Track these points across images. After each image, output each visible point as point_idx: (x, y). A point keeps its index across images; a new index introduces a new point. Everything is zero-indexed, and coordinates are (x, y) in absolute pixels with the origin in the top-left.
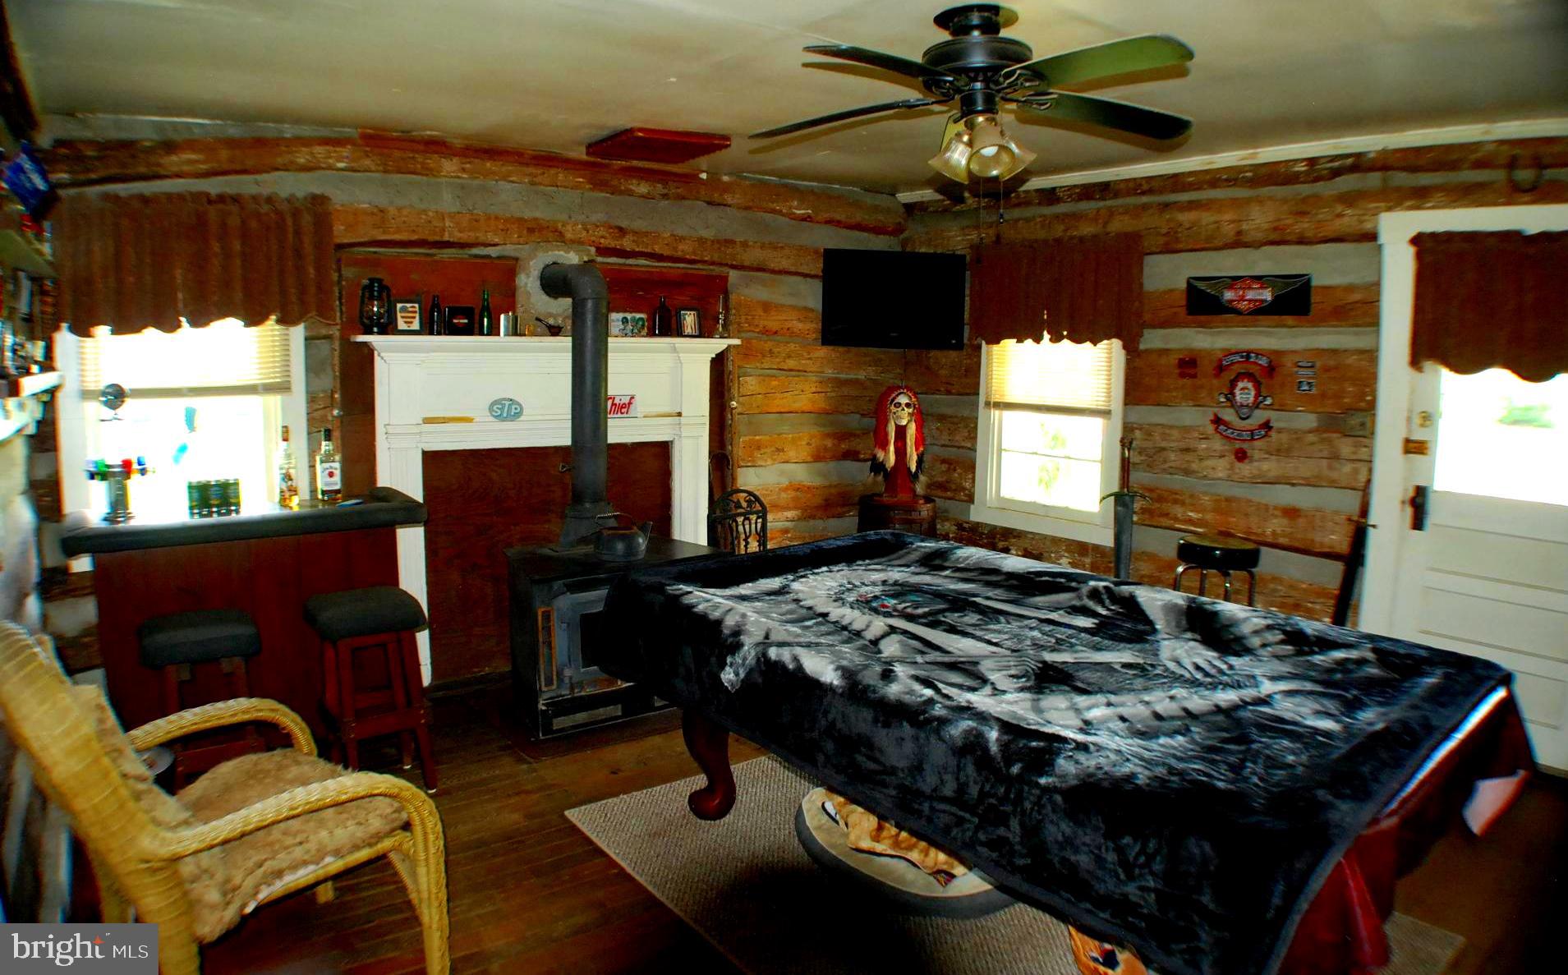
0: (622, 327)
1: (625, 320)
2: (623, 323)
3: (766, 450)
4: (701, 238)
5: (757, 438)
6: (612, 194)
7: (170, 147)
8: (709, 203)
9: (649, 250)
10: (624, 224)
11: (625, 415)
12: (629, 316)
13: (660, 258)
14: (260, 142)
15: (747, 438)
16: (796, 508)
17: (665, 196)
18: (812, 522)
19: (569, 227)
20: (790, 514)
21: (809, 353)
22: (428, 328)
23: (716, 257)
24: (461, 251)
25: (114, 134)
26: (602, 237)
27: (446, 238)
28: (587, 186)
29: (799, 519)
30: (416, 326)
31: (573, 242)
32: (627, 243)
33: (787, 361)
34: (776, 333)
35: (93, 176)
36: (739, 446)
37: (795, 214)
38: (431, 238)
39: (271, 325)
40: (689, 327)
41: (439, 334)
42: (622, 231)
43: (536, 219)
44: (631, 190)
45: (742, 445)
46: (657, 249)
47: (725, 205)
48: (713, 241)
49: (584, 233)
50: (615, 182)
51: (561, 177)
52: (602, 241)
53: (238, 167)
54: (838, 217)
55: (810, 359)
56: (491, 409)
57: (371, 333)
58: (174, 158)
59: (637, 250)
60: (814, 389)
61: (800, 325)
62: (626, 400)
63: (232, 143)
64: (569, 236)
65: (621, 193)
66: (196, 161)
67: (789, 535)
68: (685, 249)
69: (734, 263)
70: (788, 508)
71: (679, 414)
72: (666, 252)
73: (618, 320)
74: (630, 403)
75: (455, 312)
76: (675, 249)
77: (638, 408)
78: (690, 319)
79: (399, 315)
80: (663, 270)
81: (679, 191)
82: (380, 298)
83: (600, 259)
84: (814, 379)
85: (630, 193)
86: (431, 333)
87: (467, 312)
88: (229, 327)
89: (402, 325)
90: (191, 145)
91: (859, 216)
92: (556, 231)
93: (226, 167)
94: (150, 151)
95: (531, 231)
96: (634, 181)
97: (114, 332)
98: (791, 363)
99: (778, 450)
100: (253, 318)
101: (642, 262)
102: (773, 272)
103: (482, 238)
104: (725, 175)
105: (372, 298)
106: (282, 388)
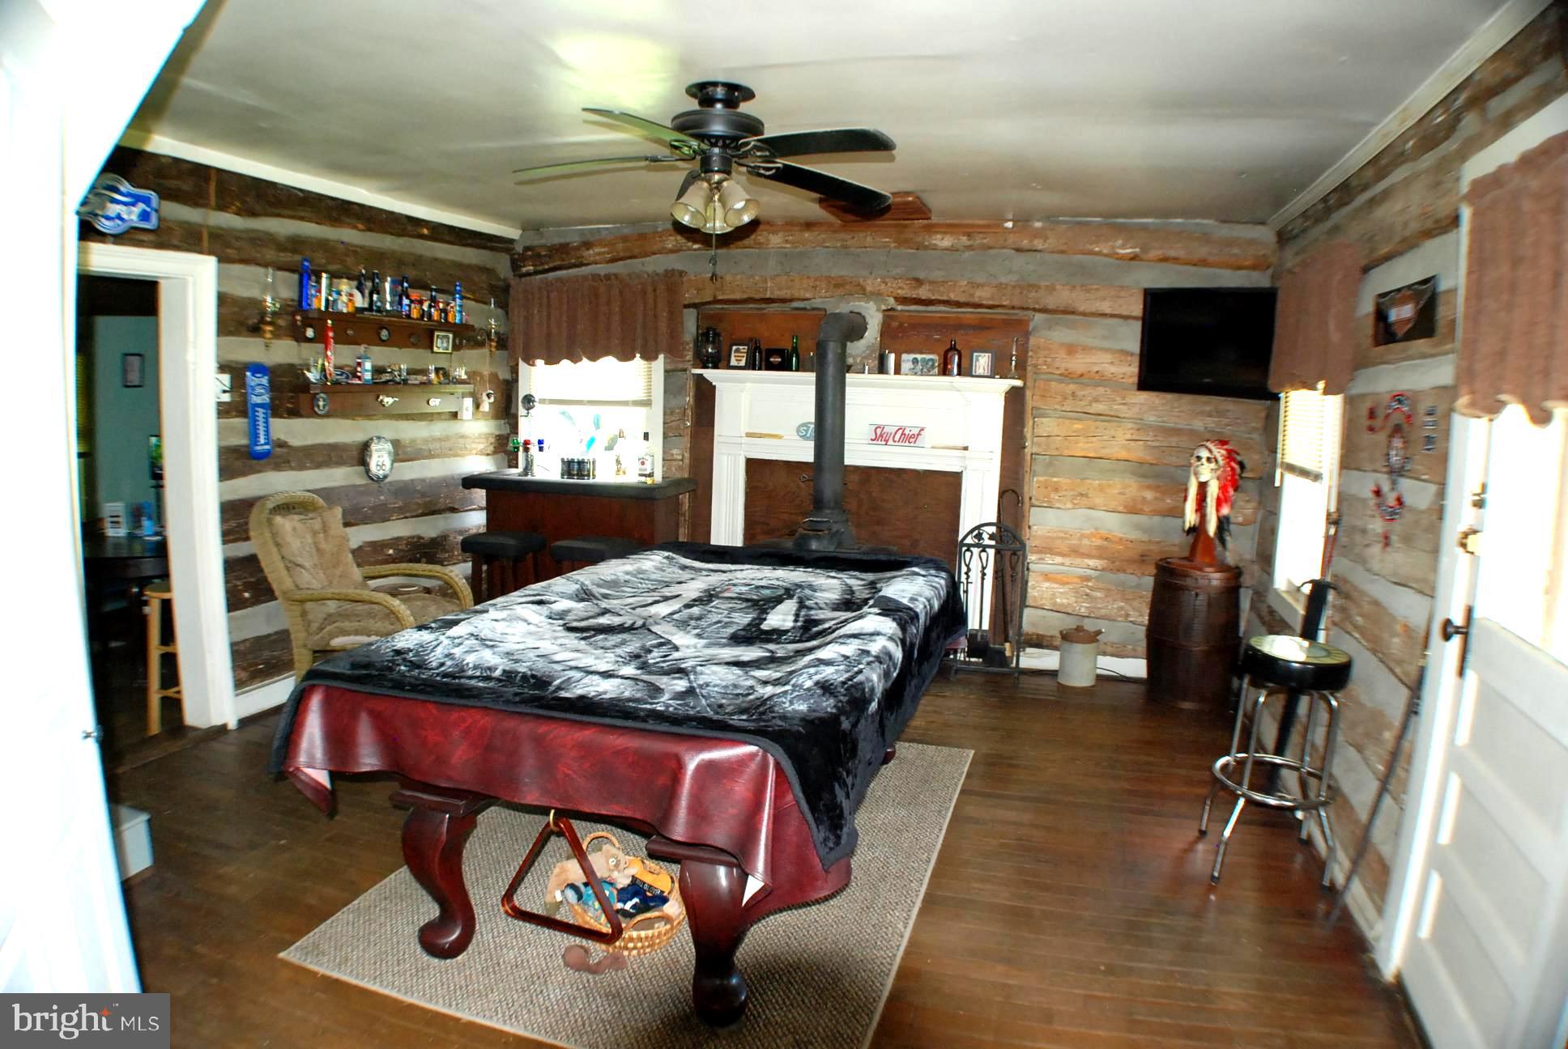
0: (912, 366)
1: (915, 361)
2: (913, 363)
3: (1064, 493)
4: (1001, 284)
5: (1055, 479)
6: (917, 249)
7: (588, 245)
8: (1018, 250)
9: (945, 298)
10: (921, 275)
11: (912, 444)
12: (919, 357)
13: (958, 304)
14: (642, 237)
15: (1041, 479)
16: (1100, 557)
17: (969, 248)
18: (1122, 576)
19: (869, 282)
20: (1092, 563)
21: (1124, 398)
22: (751, 365)
23: (1016, 303)
24: (783, 305)
25: (557, 240)
26: (900, 288)
27: (768, 296)
28: (893, 245)
29: (1103, 570)
30: (743, 363)
31: (872, 293)
32: (923, 293)
33: (1094, 405)
34: (1082, 375)
35: (546, 267)
36: (1034, 486)
37: (1118, 254)
38: (757, 296)
39: (638, 362)
40: (982, 368)
41: (760, 369)
42: (919, 282)
43: (841, 277)
44: (935, 245)
45: (1035, 485)
46: (953, 297)
47: (1035, 251)
48: (1014, 287)
49: (883, 286)
50: (919, 239)
51: (869, 239)
52: (899, 291)
53: (629, 254)
54: (1172, 253)
55: (1124, 404)
56: (798, 431)
57: (707, 368)
58: (591, 252)
59: (933, 298)
60: (1129, 436)
61: (1113, 369)
62: (916, 431)
63: (625, 239)
64: (869, 289)
65: (926, 248)
66: (604, 253)
67: (1090, 584)
68: (983, 295)
69: (1037, 306)
70: (1089, 556)
71: (966, 448)
72: (962, 299)
73: (908, 360)
74: (919, 434)
75: (771, 352)
76: (972, 295)
77: (927, 439)
78: (983, 362)
79: (733, 354)
80: (960, 315)
81: (985, 241)
82: (713, 342)
83: (899, 308)
84: (1130, 425)
85: (935, 248)
86: (754, 369)
87: (780, 352)
88: (609, 362)
89: (733, 362)
90: (601, 243)
91: (1202, 251)
92: (859, 285)
93: (622, 254)
94: (577, 248)
95: (837, 286)
96: (939, 236)
97: (546, 364)
98: (1099, 407)
99: (1082, 495)
100: (626, 356)
101: (942, 308)
102: (1084, 314)
103: (796, 295)
104: (1038, 221)
105: (708, 341)
106: (647, 403)
